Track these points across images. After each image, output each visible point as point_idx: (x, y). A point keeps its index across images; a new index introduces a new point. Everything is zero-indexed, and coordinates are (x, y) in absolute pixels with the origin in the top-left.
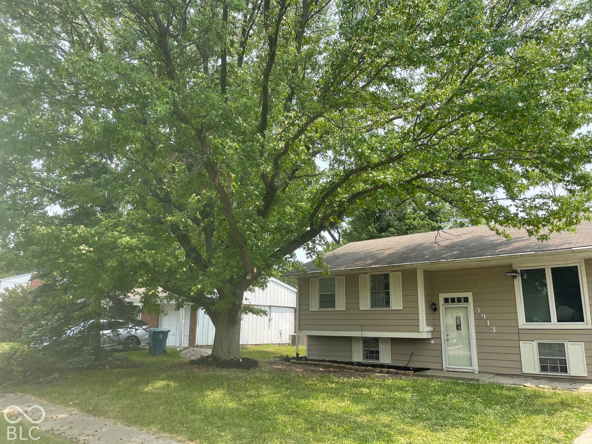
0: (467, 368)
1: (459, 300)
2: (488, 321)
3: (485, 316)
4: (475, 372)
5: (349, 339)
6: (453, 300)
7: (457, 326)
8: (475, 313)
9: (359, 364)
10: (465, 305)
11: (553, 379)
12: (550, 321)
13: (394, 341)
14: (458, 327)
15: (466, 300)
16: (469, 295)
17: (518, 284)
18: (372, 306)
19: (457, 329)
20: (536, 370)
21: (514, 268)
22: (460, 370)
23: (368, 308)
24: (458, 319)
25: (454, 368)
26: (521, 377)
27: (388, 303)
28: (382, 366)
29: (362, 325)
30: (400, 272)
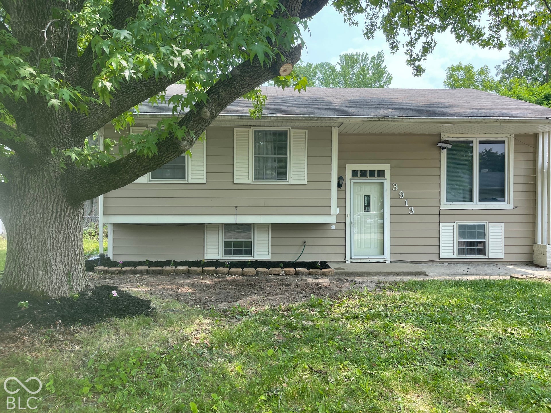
0: (379, 258)
1: (372, 174)
2: (406, 201)
3: (403, 195)
4: (387, 262)
5: (200, 228)
6: (363, 174)
7: (365, 206)
8: (392, 190)
9: (217, 264)
10: (380, 180)
11: (469, 263)
12: (471, 200)
13: (276, 228)
14: (367, 207)
15: (381, 174)
16: (387, 168)
17: (444, 157)
18: (256, 178)
19: (365, 210)
20: (455, 255)
21: (443, 137)
22: (367, 261)
23: (250, 180)
24: (368, 197)
25: (360, 259)
26: (435, 263)
27: (282, 174)
28: (257, 264)
29: (236, 207)
30: (307, 131)
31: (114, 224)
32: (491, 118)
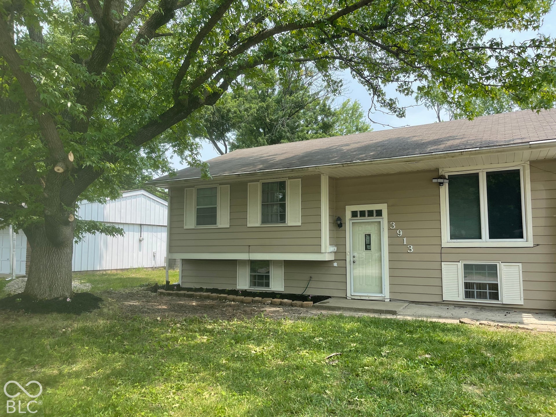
0: (377, 296)
1: (371, 213)
2: (405, 239)
3: (401, 233)
4: (386, 300)
5: (234, 262)
6: (362, 214)
7: (366, 245)
8: (389, 229)
9: (245, 293)
10: (378, 219)
11: (480, 307)
12: (480, 238)
13: (288, 264)
14: (368, 246)
15: (379, 213)
16: (383, 207)
17: (444, 192)
18: (264, 221)
19: (366, 249)
20: (460, 296)
21: (441, 172)
22: (367, 298)
23: (258, 224)
24: (368, 236)
25: (360, 296)
26: (439, 305)
27: (282, 218)
28: (273, 295)
29: (249, 246)
30: (300, 179)
31: (183, 260)
32: (455, 151)
